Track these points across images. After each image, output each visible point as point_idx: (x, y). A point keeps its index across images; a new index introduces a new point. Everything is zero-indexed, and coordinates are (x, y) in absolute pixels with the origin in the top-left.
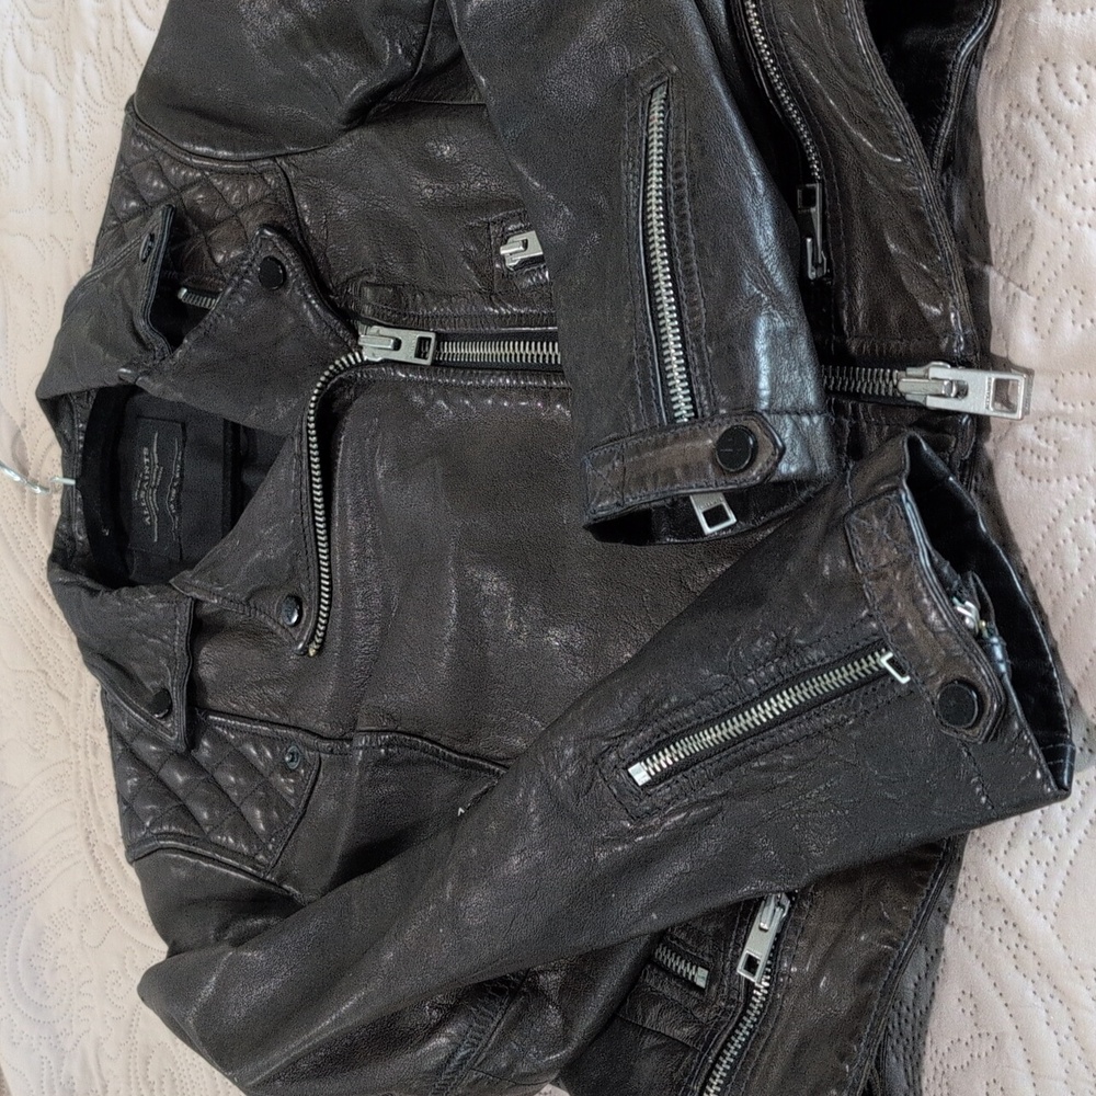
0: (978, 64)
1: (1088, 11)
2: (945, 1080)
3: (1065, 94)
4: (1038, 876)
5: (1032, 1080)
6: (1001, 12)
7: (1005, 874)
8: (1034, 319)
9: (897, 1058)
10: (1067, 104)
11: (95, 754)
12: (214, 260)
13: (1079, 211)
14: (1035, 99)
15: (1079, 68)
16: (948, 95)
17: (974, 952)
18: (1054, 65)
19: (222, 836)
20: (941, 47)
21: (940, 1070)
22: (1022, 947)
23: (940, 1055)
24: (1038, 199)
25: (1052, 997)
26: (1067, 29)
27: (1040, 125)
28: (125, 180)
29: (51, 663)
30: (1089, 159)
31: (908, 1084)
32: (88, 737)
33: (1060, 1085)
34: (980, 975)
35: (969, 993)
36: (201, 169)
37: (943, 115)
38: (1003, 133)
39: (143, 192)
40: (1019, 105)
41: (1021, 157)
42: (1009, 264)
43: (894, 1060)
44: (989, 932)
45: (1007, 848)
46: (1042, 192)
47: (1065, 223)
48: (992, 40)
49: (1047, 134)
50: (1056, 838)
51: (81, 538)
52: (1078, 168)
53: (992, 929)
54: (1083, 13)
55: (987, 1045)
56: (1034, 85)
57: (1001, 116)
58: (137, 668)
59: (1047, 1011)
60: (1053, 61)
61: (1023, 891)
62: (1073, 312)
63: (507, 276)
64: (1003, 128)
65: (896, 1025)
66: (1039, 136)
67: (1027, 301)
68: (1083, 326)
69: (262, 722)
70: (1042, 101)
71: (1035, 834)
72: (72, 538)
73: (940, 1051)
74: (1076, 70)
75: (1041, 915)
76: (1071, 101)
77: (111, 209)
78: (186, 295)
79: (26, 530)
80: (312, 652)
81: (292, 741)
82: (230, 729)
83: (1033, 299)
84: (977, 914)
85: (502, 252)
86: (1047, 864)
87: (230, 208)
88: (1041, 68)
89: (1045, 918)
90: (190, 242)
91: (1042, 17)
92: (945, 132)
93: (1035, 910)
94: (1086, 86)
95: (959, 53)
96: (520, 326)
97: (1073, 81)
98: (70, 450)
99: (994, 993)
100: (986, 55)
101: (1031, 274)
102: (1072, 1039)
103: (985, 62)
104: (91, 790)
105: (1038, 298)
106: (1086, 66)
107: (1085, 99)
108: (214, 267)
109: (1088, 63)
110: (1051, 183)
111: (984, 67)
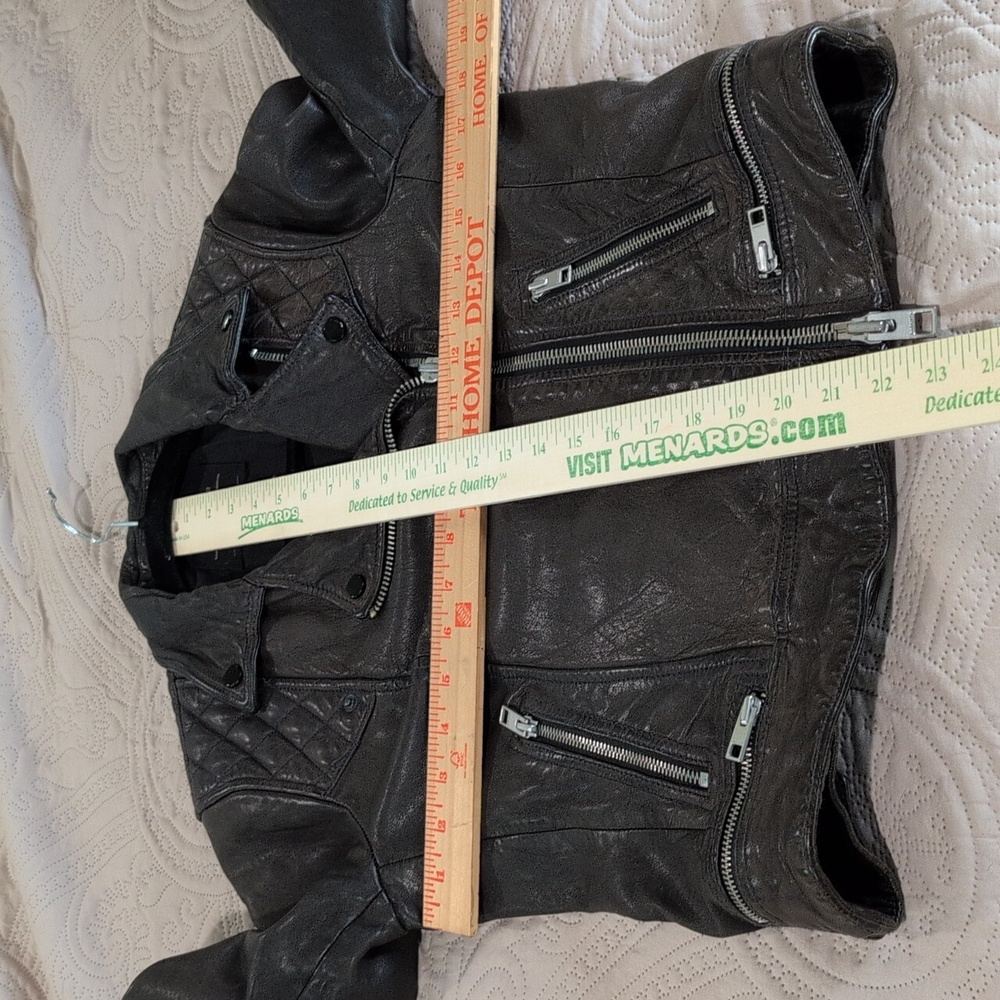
0: (884, 127)
1: (960, 81)
2: (902, 826)
3: (948, 134)
4: (955, 660)
5: (963, 808)
6: (899, 91)
7: (932, 664)
8: (934, 281)
9: (865, 820)
10: (950, 140)
11: (154, 744)
12: (281, 326)
13: (962, 206)
14: (928, 141)
15: (957, 117)
16: (868, 140)
17: (915, 724)
18: (940, 117)
19: (287, 775)
20: (860, 112)
21: (898, 818)
22: (948, 712)
23: (897, 807)
24: (933, 204)
25: (973, 744)
26: (947, 94)
27: (932, 157)
28: (202, 276)
29: (111, 677)
30: (967, 173)
31: (875, 838)
32: (147, 732)
33: (985, 807)
34: (920, 739)
35: (914, 757)
36: (270, 259)
37: (865, 153)
38: (906, 166)
39: (217, 284)
40: (917, 146)
41: (920, 179)
42: (916, 249)
43: (863, 821)
44: (924, 707)
45: (931, 645)
46: (935, 198)
47: (953, 215)
48: (893, 109)
49: (937, 161)
50: (965, 631)
51: (145, 567)
52: (960, 179)
53: (926, 705)
54: (956, 82)
55: (930, 789)
56: (927, 132)
57: (905, 155)
58: (209, 653)
59: (971, 755)
60: (939, 115)
61: (946, 672)
62: (962, 272)
63: (533, 306)
64: (906, 163)
65: (863, 794)
66: (933, 163)
67: (928, 270)
68: (969, 280)
69: (322, 679)
70: (933, 141)
71: (949, 631)
72: (137, 568)
73: (897, 804)
74: (954, 119)
75: (961, 686)
76: (953, 138)
77: (189, 301)
78: (257, 354)
79: (91, 571)
80: (373, 614)
81: (349, 690)
82: (294, 690)
83: (933, 268)
84: (914, 698)
85: (530, 288)
86: (961, 650)
87: (294, 286)
88: (931, 121)
89: (963, 688)
90: (259, 314)
91: (929, 88)
92: (866, 164)
93: (955, 685)
94: (962, 128)
95: (873, 114)
96: (545, 339)
97: (953, 126)
98: (136, 499)
99: (931, 750)
100: (889, 118)
101: (931, 251)
102: (990, 771)
103: (889, 124)
104: (149, 775)
105: (936, 267)
106: (961, 115)
107: (961, 136)
108: (281, 331)
109: (962, 113)
110: (941, 192)
111: (888, 128)
